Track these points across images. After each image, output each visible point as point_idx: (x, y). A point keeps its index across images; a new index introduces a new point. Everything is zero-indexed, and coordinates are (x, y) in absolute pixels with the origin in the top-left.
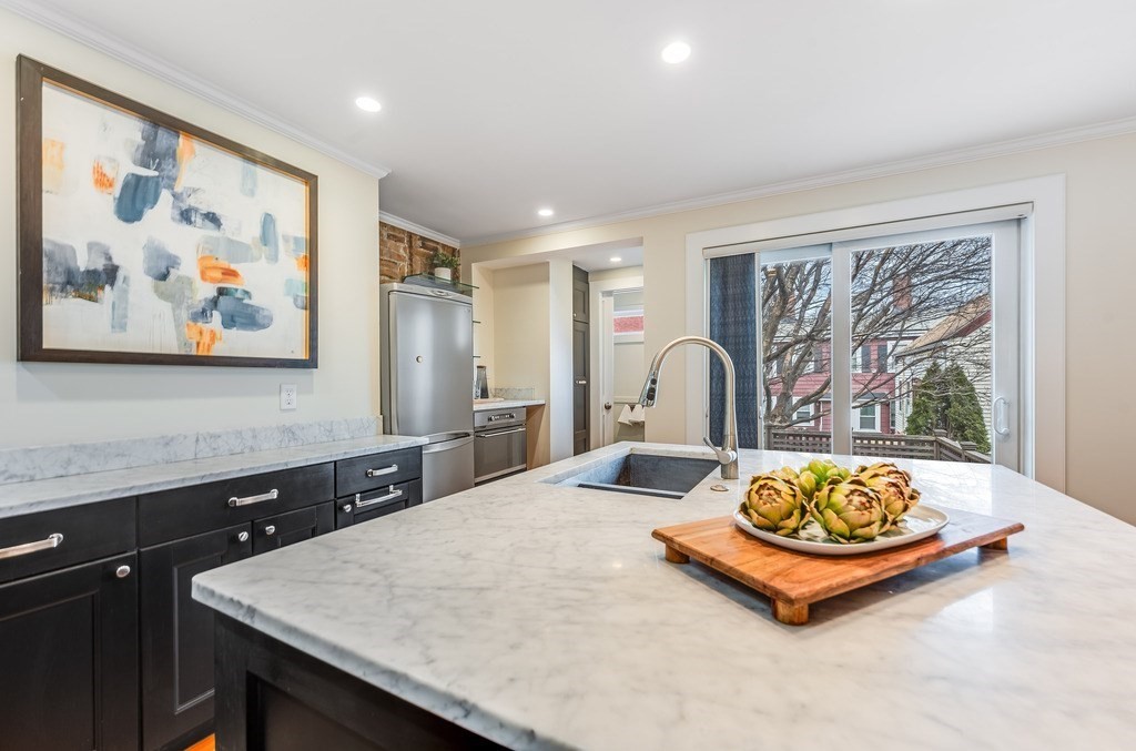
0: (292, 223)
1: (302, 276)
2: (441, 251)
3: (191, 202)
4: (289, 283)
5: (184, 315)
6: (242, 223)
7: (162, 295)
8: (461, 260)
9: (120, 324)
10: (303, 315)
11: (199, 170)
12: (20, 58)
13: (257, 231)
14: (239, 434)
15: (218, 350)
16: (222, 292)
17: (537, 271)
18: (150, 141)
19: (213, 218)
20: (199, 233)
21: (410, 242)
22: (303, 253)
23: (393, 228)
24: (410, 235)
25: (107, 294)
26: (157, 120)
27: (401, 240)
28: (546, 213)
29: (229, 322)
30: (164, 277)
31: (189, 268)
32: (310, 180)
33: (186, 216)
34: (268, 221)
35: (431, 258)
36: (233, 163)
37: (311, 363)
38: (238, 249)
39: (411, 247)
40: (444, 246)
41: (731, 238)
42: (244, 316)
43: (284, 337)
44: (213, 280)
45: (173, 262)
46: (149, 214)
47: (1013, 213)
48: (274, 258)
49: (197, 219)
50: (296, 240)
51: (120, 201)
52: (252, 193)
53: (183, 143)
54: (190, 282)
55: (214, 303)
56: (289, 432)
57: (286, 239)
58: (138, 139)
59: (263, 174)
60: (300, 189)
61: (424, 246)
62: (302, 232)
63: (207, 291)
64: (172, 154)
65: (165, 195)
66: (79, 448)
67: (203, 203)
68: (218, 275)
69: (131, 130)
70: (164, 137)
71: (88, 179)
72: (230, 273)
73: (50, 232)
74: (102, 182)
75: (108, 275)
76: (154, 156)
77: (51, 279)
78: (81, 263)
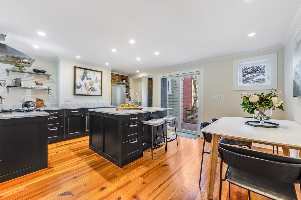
1: (100, 84)
2: (124, 77)
3: (88, 77)
4: (99, 85)
5: (87, 90)
6: (94, 79)
7: (85, 88)
8: (128, 78)
9: (82, 92)
10: (100, 89)
11: (90, 74)
12: (74, 66)
13: (95, 80)
14: (93, 104)
15: (91, 94)
16: (91, 87)
17: (140, 80)
18: (84, 71)
19: (90, 79)
20: (89, 81)
21: (119, 76)
22: (101, 81)
23: (116, 74)
24: (119, 75)
25: (81, 88)
26: (85, 69)
27: (117, 76)
28: (138, 71)
29: (92, 91)
30: (86, 86)
31: (88, 85)
32: (101, 72)
33: (88, 79)
34: (96, 78)
35: (122, 78)
36: (93, 72)
37: (101, 95)
38: (93, 82)
39: (119, 77)
40: (125, 76)
41: (164, 75)
42: (93, 89)
43: (98, 92)
44: (90, 86)
45: (86, 84)
46: (84, 80)
47: (198, 72)
48: (97, 83)
50: (100, 80)
51: (82, 78)
52: (95, 75)
53: (88, 71)
55: (90, 88)
56: (98, 104)
57: (98, 80)
58: (83, 72)
59: (96, 72)
60: (100, 73)
61: (121, 76)
62: (100, 79)
63: (90, 87)
64: (86, 73)
65: (86, 77)
66: (78, 104)
67: (89, 77)
69: (83, 71)
70: (86, 71)
71: (79, 77)
72: (92, 85)
73: (76, 83)
74: (80, 77)
75: (81, 86)
76: (85, 73)
77: (76, 87)
78: (79, 85)
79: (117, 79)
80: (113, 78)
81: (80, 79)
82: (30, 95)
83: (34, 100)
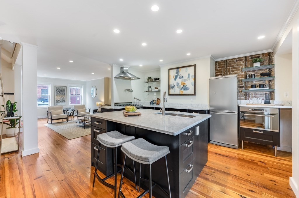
0: (192, 74)
3: (180, 76)
4: (192, 82)
5: (180, 89)
7: (178, 88)
8: (273, 55)
9: (175, 92)
11: (182, 72)
12: (169, 69)
13: (187, 77)
14: (185, 104)
15: (183, 93)
16: (183, 86)
18: (177, 71)
19: (183, 77)
21: (246, 59)
23: (239, 58)
24: (246, 57)
25: (174, 88)
26: (177, 68)
27: (242, 60)
29: (184, 90)
30: (178, 86)
31: (180, 84)
32: (195, 66)
33: (180, 78)
34: (189, 74)
36: (185, 69)
37: (195, 94)
38: (185, 80)
42: (186, 88)
43: (191, 91)
46: (177, 79)
48: (190, 80)
49: (181, 78)
50: (193, 76)
52: (187, 71)
53: (180, 69)
54: (180, 85)
55: (183, 87)
56: (192, 105)
57: (191, 76)
59: (188, 68)
60: (193, 67)
61: (252, 58)
62: (193, 74)
63: (182, 86)
64: (179, 71)
65: (178, 76)
67: (181, 76)
68: (183, 84)
69: (175, 70)
72: (184, 83)
73: (170, 84)
74: (173, 77)
75: (174, 87)
76: (177, 72)
77: (170, 88)
78: (172, 86)
79: (242, 65)
80: (233, 66)
81: (174, 79)
82: (155, 96)
83: (156, 99)
